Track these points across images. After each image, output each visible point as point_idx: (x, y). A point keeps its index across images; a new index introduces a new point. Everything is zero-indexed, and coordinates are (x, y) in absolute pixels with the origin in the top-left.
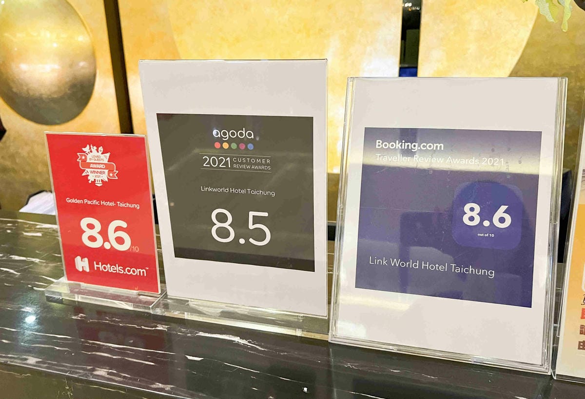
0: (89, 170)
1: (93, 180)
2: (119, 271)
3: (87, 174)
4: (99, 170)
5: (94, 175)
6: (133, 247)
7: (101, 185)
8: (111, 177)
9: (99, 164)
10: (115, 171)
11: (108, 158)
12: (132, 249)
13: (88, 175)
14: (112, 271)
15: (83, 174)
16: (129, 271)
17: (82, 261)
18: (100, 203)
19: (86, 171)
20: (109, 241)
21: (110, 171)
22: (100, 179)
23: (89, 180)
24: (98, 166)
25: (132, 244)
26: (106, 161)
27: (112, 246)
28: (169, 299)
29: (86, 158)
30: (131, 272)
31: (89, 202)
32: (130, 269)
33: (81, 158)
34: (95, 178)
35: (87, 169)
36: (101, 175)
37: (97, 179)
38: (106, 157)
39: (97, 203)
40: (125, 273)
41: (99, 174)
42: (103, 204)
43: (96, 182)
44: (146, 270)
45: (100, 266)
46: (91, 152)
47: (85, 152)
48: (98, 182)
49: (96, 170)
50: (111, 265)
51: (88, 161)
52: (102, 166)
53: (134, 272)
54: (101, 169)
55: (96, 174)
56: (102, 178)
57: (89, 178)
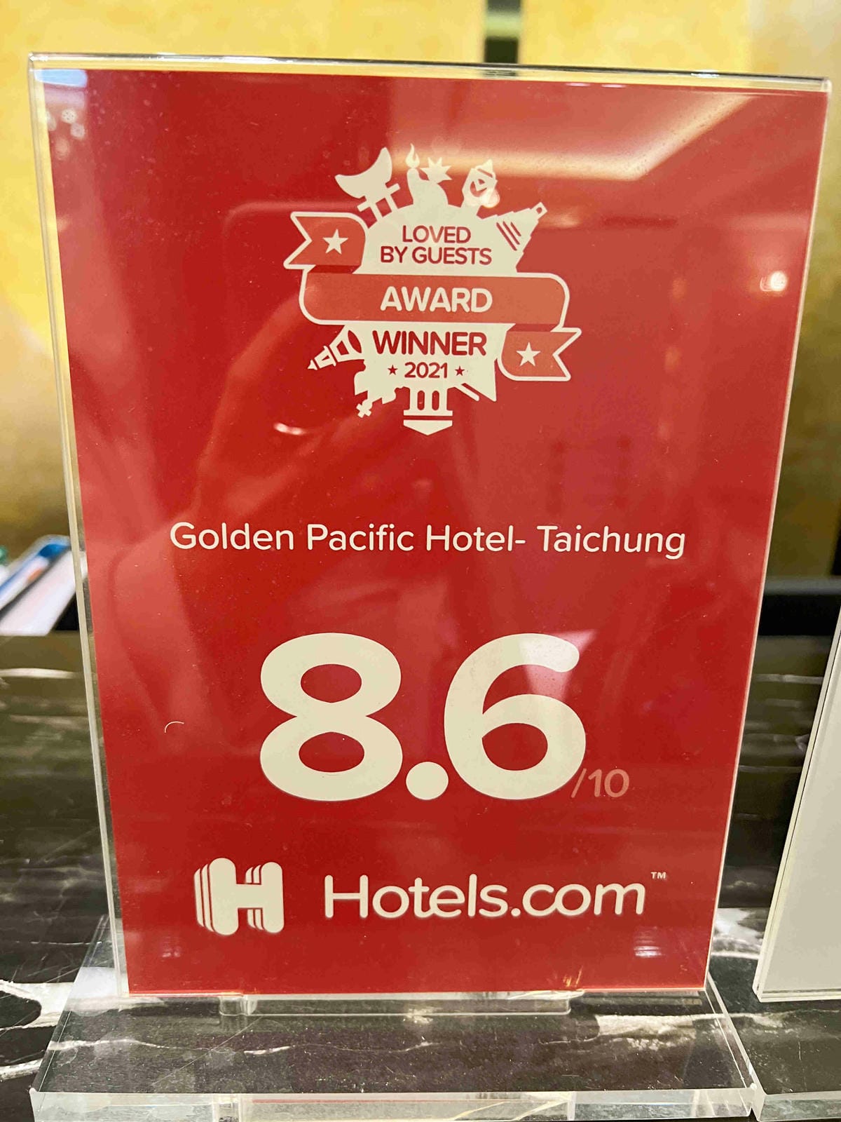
0: (363, 329)
1: (389, 397)
2: (480, 904)
3: (353, 355)
4: (442, 329)
5: (399, 359)
6: (598, 774)
7: (449, 424)
8: (528, 369)
9: (449, 283)
10: (559, 329)
11: (525, 239)
12: (589, 785)
13: (359, 366)
14: (434, 910)
15: (322, 360)
16: (542, 901)
17: (240, 879)
18: (419, 540)
19: (343, 337)
20: (440, 756)
21: (522, 331)
22: (442, 386)
23: (364, 396)
24: (441, 300)
25: (590, 761)
26: (505, 263)
27: (455, 781)
28: (762, 1008)
29: (356, 242)
30: (558, 905)
31: (342, 541)
32: (550, 889)
33: (319, 244)
34: (408, 383)
35: (350, 325)
36: (453, 361)
37: (415, 385)
38: (509, 234)
39: (398, 542)
40: (516, 913)
41: (439, 356)
42: (438, 544)
43: (413, 410)
44: (651, 886)
45: (362, 896)
46: (403, 198)
47: (349, 202)
48: (428, 410)
49: (419, 328)
50: (432, 884)
51: (370, 265)
52: (466, 299)
53: (573, 900)
54: (460, 315)
55: (417, 356)
56: (456, 382)
57: (361, 383)
